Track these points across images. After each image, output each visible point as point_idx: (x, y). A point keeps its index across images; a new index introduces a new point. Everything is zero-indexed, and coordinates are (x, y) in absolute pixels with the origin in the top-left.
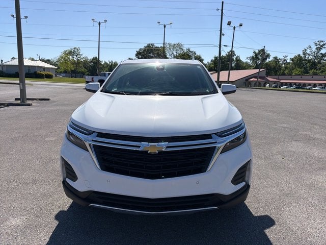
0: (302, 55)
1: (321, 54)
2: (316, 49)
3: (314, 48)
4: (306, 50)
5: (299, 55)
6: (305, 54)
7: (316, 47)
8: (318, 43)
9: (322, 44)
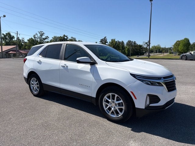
0: (33, 38)
1: (43, 38)
2: (40, 35)
3: (39, 35)
4: (35, 36)
5: (32, 38)
6: (35, 37)
7: (39, 34)
8: (40, 32)
9: (42, 33)
